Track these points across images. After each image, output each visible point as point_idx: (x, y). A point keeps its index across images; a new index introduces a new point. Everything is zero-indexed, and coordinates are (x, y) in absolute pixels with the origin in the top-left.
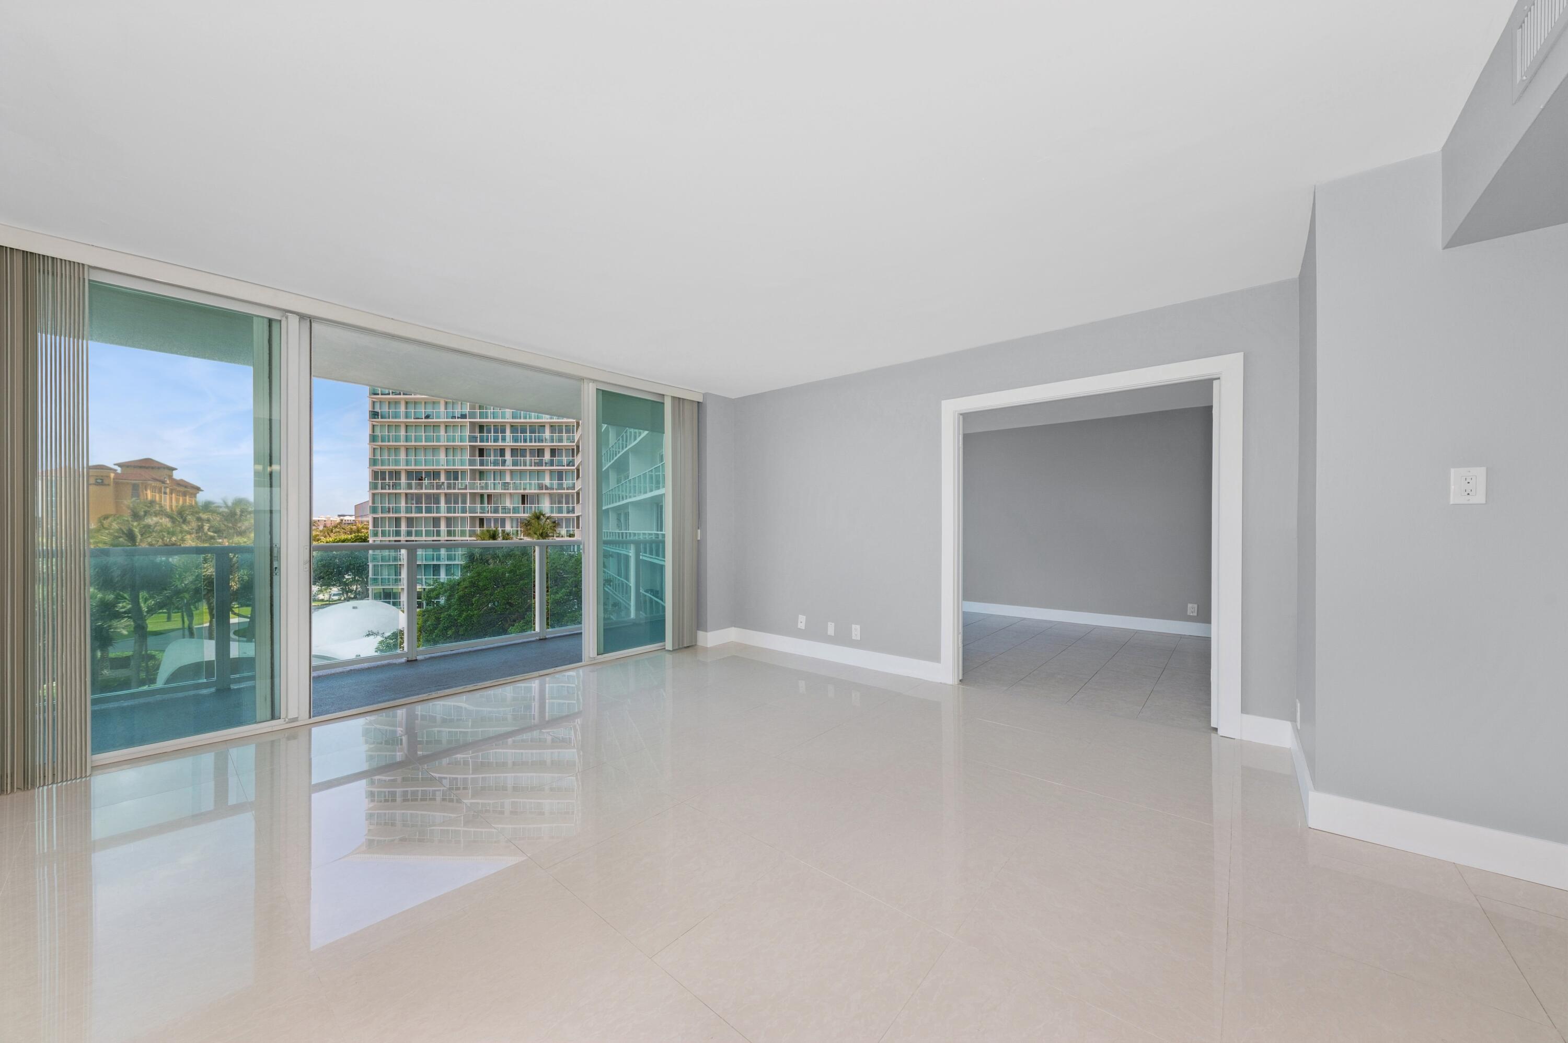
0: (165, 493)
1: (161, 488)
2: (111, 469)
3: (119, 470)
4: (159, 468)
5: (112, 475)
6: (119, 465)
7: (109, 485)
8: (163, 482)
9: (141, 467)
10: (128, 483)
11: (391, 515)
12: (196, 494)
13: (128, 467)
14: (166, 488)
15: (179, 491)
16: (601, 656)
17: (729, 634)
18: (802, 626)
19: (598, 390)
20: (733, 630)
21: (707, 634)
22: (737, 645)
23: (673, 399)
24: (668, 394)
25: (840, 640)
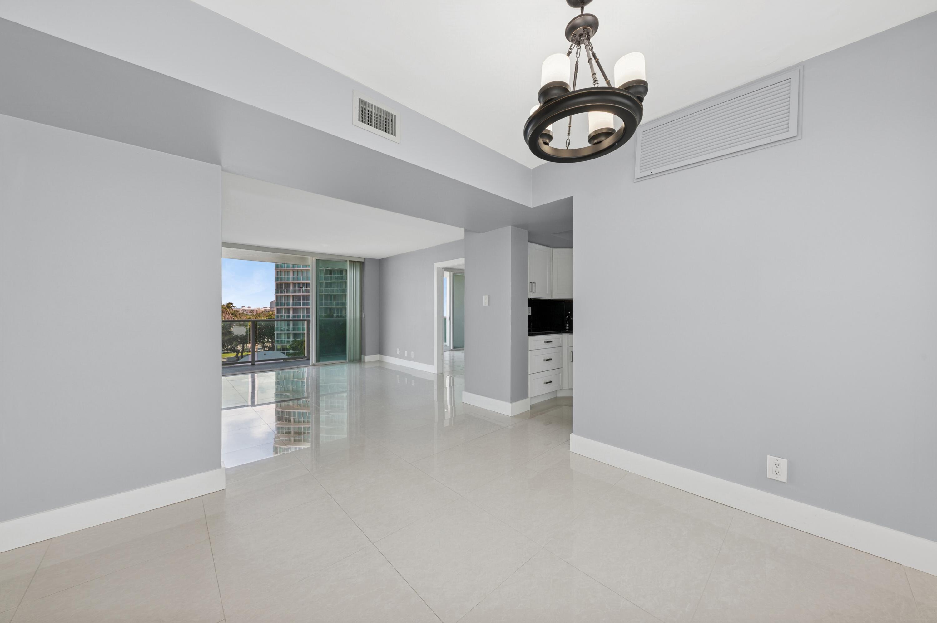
16: (318, 363)
17: (377, 357)
18: (398, 353)
19: (316, 260)
20: (378, 355)
21: (366, 356)
22: (381, 361)
23: (350, 261)
24: (348, 259)
25: (408, 358)
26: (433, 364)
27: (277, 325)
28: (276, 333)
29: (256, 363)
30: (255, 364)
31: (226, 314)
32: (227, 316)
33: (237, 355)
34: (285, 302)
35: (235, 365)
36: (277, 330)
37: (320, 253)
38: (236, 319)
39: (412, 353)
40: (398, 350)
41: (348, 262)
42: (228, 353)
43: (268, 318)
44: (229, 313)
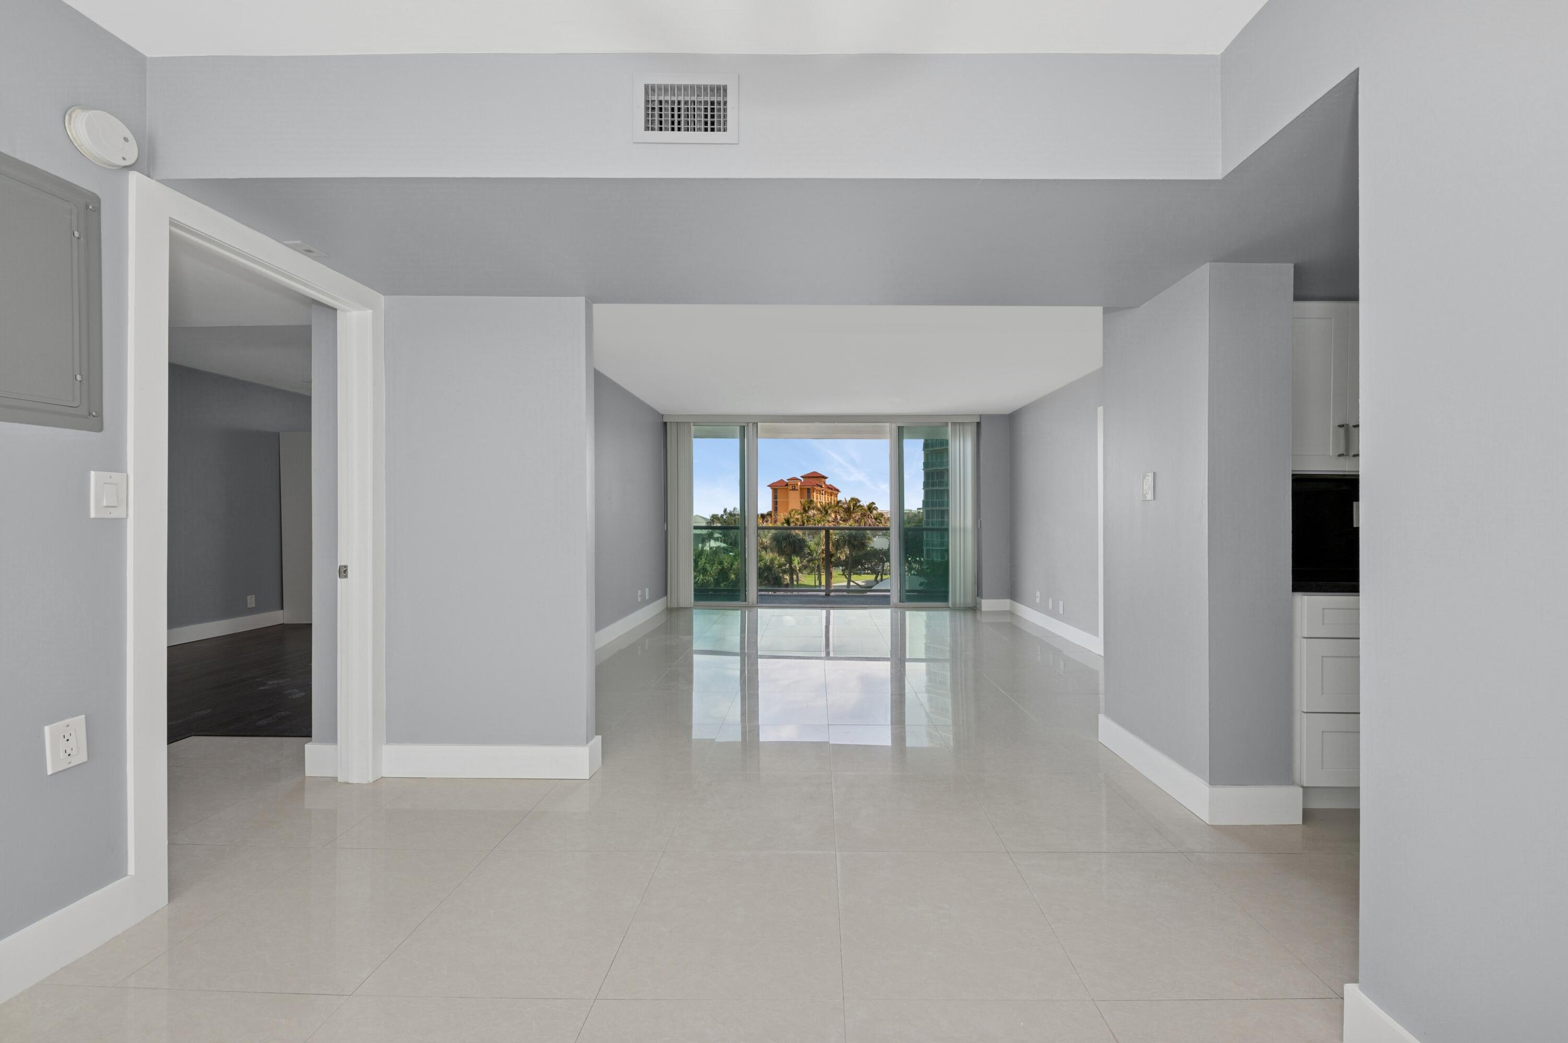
0: (822, 494)
1: (820, 491)
2: (798, 479)
3: (802, 479)
4: (819, 477)
5: (799, 483)
6: (802, 477)
7: (797, 490)
8: (821, 487)
9: (809, 477)
10: (804, 488)
11: (938, 508)
12: (837, 494)
13: (806, 477)
14: (823, 490)
15: (829, 493)
16: (901, 603)
17: (1004, 604)
18: (1038, 600)
19: (899, 427)
20: (1008, 601)
21: (983, 601)
22: (1012, 613)
23: (954, 424)
24: (950, 421)
25: (1054, 614)
26: (1097, 635)
27: (927, 537)
28: (925, 549)
29: (832, 594)
30: (829, 595)
31: (869, 518)
32: (869, 521)
33: (876, 578)
34: (938, 500)
35: (868, 593)
36: (927, 545)
37: (900, 416)
38: (881, 526)
39: (1061, 603)
40: (1038, 594)
41: (950, 424)
42: (868, 574)
43: (916, 526)
44: (871, 517)
